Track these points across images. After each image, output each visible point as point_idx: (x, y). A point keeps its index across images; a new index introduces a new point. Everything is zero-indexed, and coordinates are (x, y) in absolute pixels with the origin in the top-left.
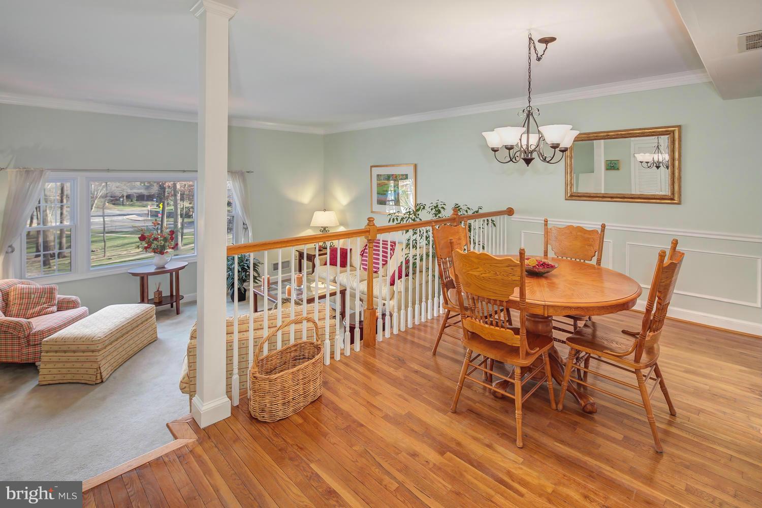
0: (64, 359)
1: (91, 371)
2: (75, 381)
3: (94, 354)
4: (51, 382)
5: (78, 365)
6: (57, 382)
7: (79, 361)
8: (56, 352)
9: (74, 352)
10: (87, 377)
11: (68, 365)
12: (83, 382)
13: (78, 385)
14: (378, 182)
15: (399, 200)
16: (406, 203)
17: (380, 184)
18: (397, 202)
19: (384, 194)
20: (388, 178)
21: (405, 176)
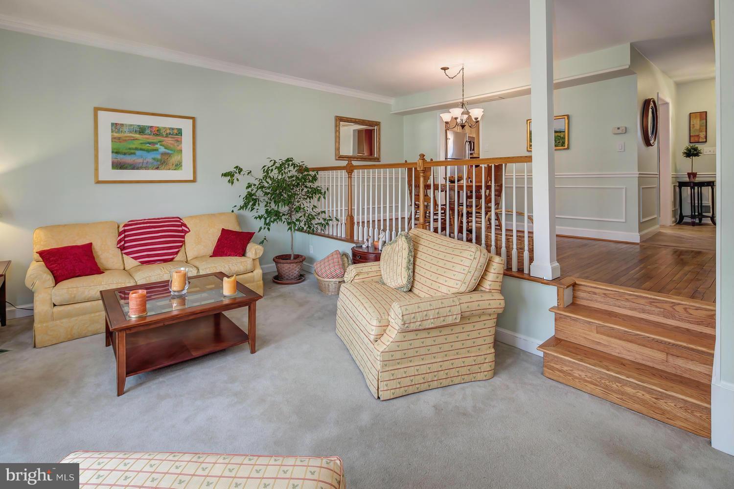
14: (116, 135)
15: (164, 162)
16: (178, 166)
17: (119, 138)
18: (161, 163)
19: (132, 154)
20: (142, 130)
21: (176, 131)
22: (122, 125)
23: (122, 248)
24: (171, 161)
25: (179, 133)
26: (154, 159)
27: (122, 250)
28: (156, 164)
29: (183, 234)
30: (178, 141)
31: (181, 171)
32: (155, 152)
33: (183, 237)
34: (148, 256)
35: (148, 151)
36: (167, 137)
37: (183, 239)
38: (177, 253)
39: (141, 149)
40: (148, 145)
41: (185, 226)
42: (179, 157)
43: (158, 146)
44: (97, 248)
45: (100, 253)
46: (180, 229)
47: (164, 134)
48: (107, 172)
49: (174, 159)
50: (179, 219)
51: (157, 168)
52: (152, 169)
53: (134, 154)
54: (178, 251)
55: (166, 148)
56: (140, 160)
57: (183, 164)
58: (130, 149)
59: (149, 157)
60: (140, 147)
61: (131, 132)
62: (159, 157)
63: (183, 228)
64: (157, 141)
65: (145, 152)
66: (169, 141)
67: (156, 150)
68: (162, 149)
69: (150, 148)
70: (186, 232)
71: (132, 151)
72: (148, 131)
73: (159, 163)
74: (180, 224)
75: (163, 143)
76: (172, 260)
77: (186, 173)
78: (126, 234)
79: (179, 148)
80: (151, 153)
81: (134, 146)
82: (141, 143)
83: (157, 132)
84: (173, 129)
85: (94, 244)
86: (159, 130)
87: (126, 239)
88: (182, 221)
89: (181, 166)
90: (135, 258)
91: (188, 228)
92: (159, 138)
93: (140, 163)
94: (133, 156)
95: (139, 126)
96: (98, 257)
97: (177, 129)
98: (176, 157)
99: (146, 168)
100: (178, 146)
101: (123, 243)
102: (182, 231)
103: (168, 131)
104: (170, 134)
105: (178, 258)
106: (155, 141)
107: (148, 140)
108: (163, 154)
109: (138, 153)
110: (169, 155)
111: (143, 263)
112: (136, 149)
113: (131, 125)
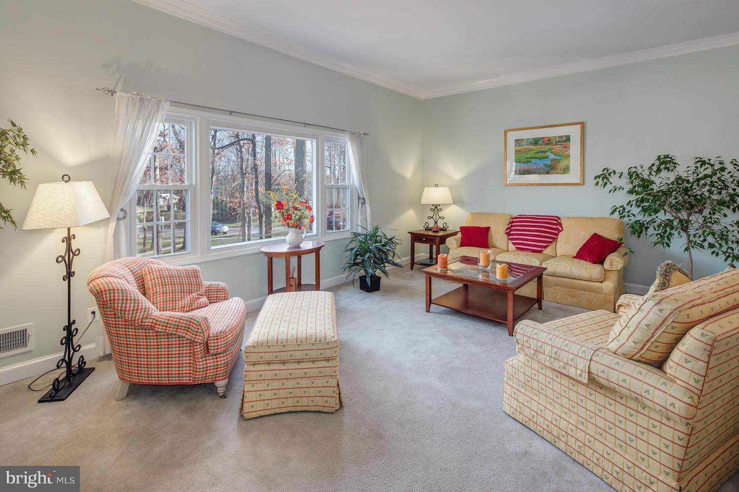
0: (284, 374)
1: (327, 392)
2: (299, 409)
3: (330, 364)
4: (262, 413)
5: (305, 383)
6: (273, 412)
7: (292, 376)
8: (269, 363)
9: (299, 362)
10: (319, 401)
11: (290, 384)
12: (313, 409)
13: (305, 415)
14: (518, 148)
15: (554, 167)
16: (566, 170)
17: (520, 151)
18: (550, 169)
19: (528, 162)
20: (536, 142)
21: (564, 138)
22: (522, 140)
23: (508, 234)
24: (560, 166)
25: (567, 140)
26: (545, 165)
27: (508, 236)
28: (547, 169)
29: (557, 232)
30: (566, 147)
31: (569, 175)
32: (546, 159)
33: (557, 235)
34: (522, 244)
35: (540, 158)
36: (556, 145)
37: (556, 237)
38: (546, 247)
39: (535, 158)
40: (540, 154)
41: (560, 225)
42: (567, 162)
43: (548, 154)
44: (493, 231)
45: (493, 235)
46: (555, 227)
47: (554, 142)
48: (512, 177)
49: (563, 164)
50: (557, 219)
51: (548, 173)
52: (544, 174)
53: (530, 162)
54: (547, 246)
55: (555, 155)
56: (534, 167)
57: (571, 168)
58: (527, 158)
59: (541, 164)
60: (534, 156)
61: (528, 145)
62: (549, 163)
63: (558, 227)
64: (548, 149)
65: (538, 160)
66: (558, 148)
67: (547, 157)
68: (552, 156)
69: (542, 156)
70: (560, 231)
71: (529, 160)
72: (541, 142)
73: (549, 168)
74: (556, 222)
75: (553, 150)
76: (540, 252)
77: (573, 176)
78: (513, 224)
79: (566, 153)
80: (543, 160)
81: (530, 156)
82: (535, 153)
83: (548, 141)
84: (561, 137)
85: (491, 228)
86: (549, 139)
87: (512, 228)
88: (559, 221)
89: (569, 170)
90: (514, 244)
91: (562, 228)
92: (550, 147)
93: (534, 169)
94: (529, 163)
95: (534, 138)
96: (492, 237)
97: (565, 136)
98: (564, 162)
99: (539, 173)
100: (566, 151)
101: (509, 230)
102: (557, 229)
103: (557, 140)
104: (559, 142)
105: (547, 251)
106: (546, 150)
107: (541, 150)
108: (553, 160)
109: (533, 161)
110: (558, 161)
111: (518, 248)
112: (532, 158)
113: (528, 139)
